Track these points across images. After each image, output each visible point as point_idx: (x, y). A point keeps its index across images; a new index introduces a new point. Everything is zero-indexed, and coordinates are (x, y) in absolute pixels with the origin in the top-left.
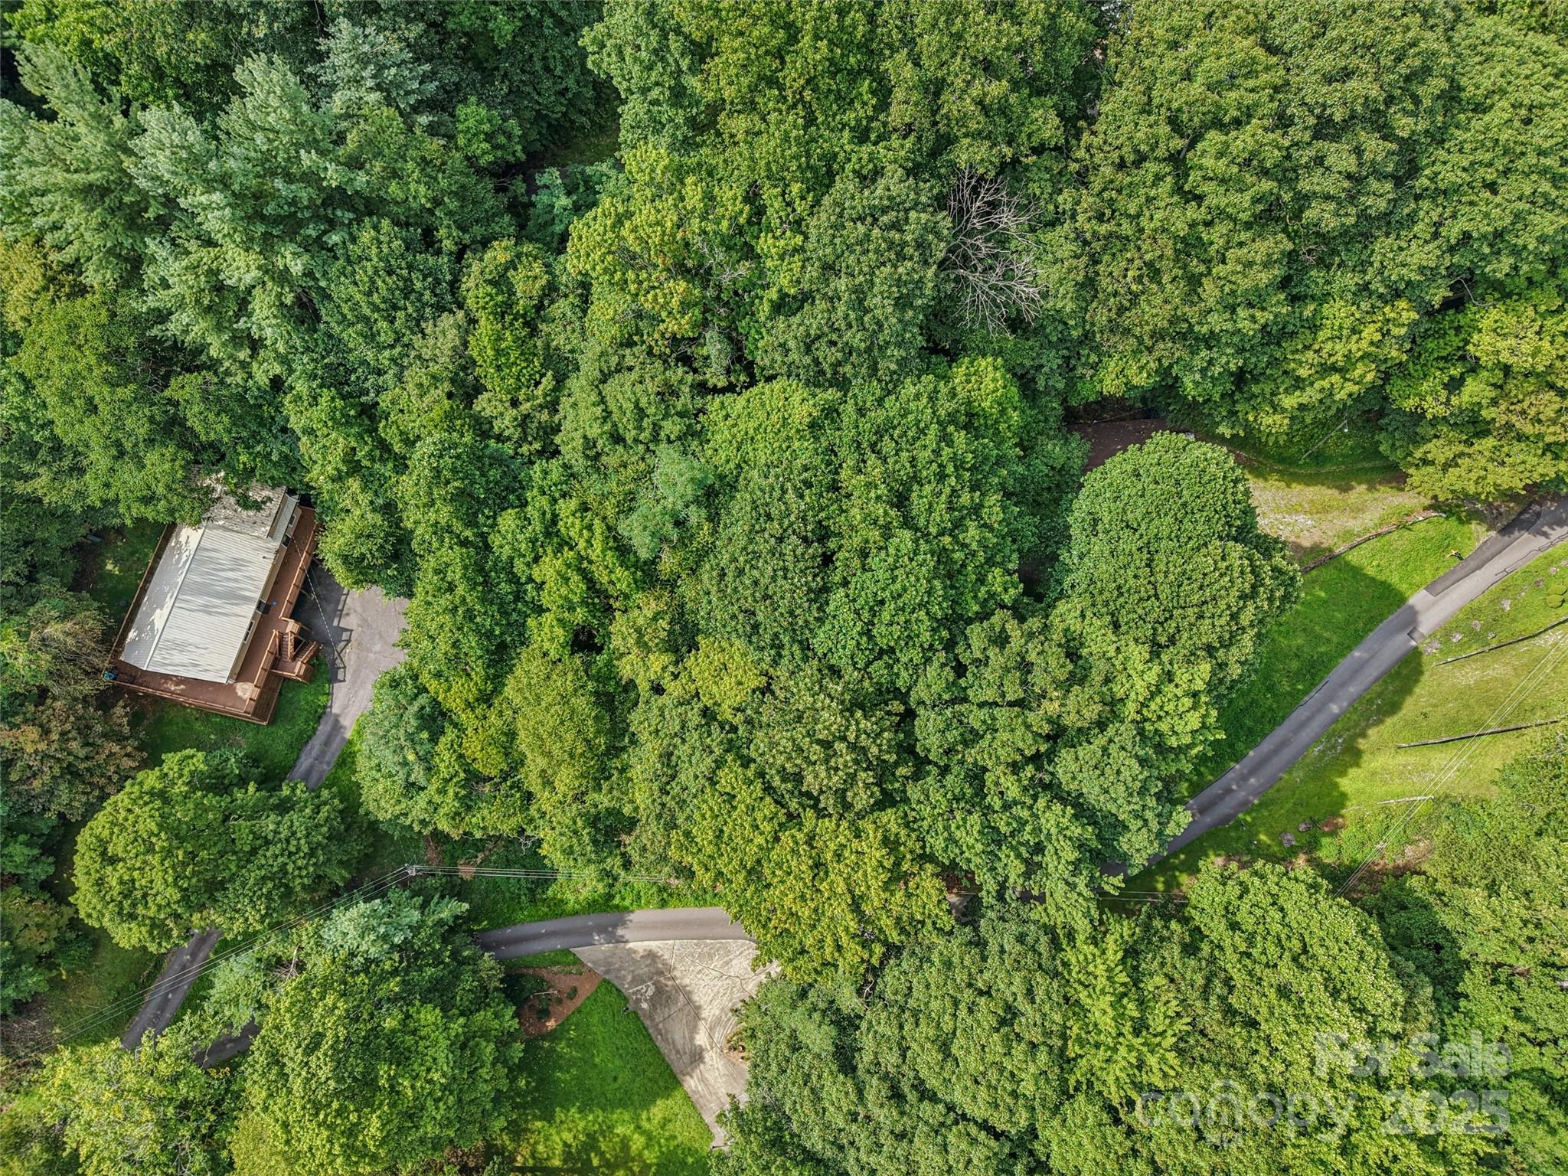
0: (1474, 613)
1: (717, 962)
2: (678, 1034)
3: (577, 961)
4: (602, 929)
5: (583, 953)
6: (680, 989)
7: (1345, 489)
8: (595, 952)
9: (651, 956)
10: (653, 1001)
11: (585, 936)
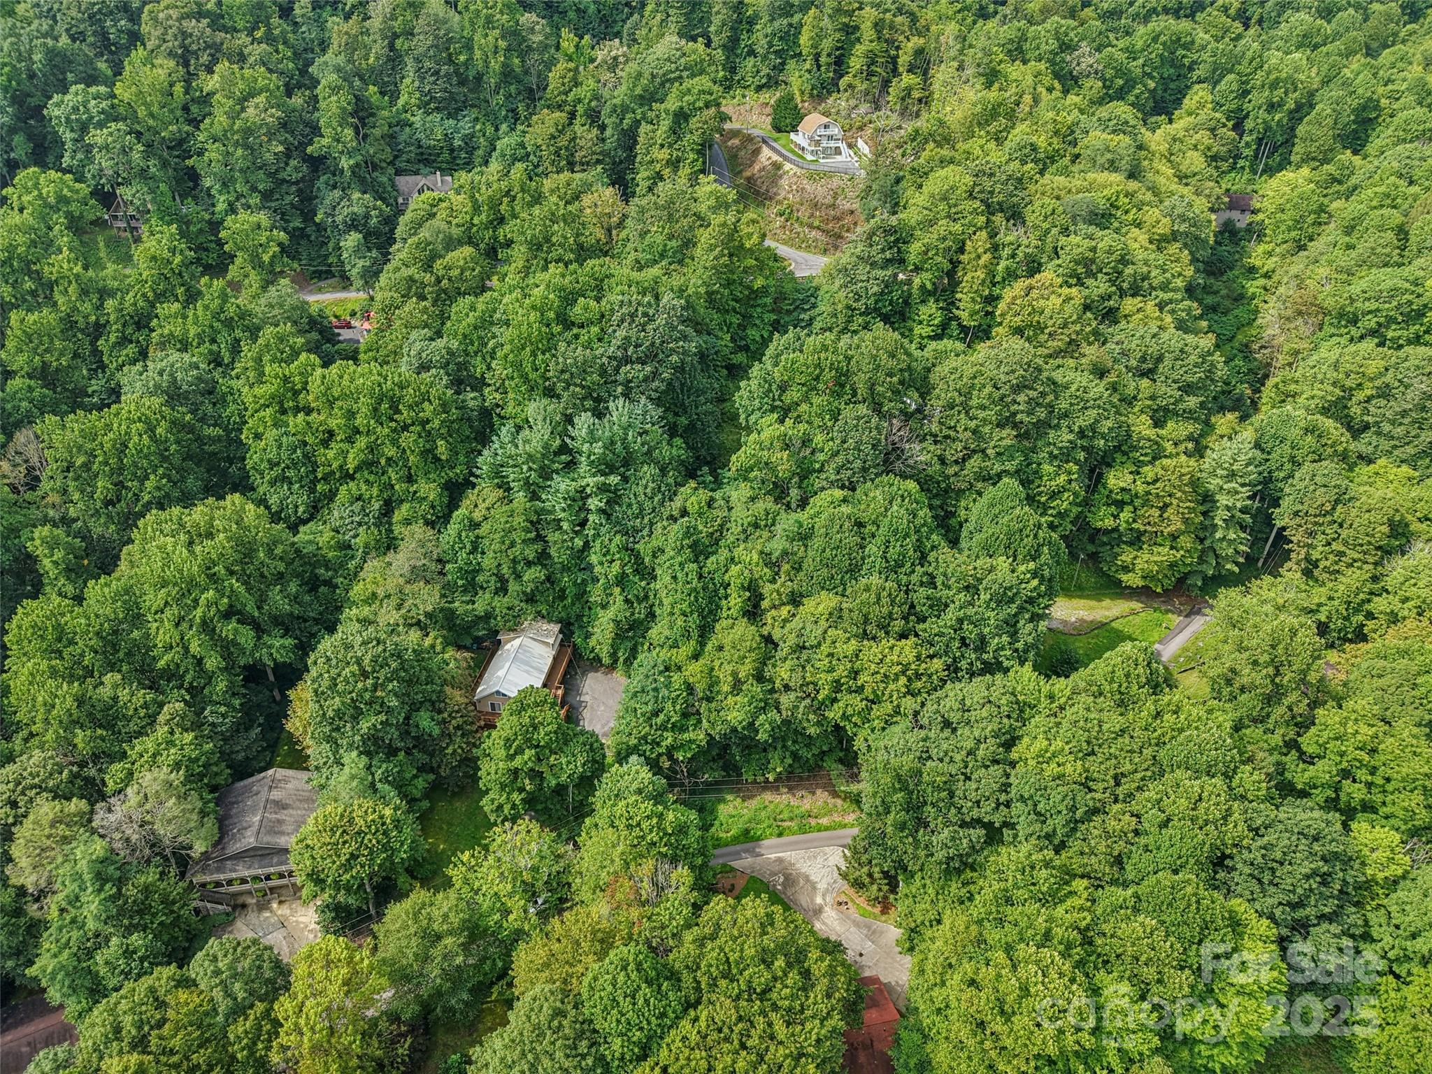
0: (1185, 649)
1: (820, 860)
2: (804, 900)
3: (733, 870)
4: (746, 851)
5: (736, 864)
6: (799, 875)
7: (1100, 601)
8: (744, 863)
9: (780, 860)
10: (783, 884)
11: (738, 856)
